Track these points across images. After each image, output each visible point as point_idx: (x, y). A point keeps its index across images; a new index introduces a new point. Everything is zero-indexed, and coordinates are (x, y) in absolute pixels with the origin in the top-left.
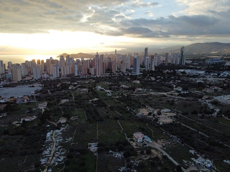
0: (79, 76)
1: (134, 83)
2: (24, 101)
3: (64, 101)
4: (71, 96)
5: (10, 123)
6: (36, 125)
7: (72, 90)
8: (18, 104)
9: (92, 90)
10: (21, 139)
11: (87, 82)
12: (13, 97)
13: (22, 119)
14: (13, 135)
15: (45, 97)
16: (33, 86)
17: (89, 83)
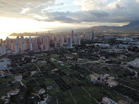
0: (33, 51)
1: (74, 55)
2: (1, 75)
3: (33, 73)
4: (36, 68)
6: (22, 98)
7: (34, 62)
9: (49, 62)
11: (42, 56)
13: (8, 94)
15: (17, 70)
16: (3, 61)
17: (43, 56)
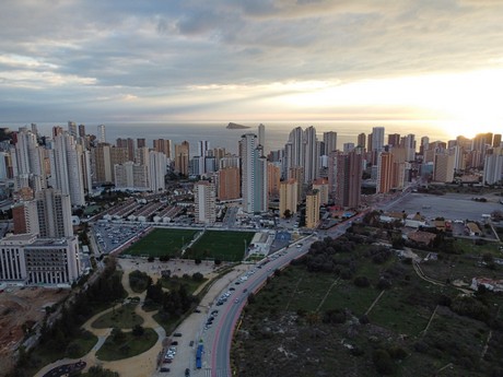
2: (468, 234)
5: (448, 281)
8: (456, 239)
10: (481, 331)
12: (442, 219)
14: (460, 314)
